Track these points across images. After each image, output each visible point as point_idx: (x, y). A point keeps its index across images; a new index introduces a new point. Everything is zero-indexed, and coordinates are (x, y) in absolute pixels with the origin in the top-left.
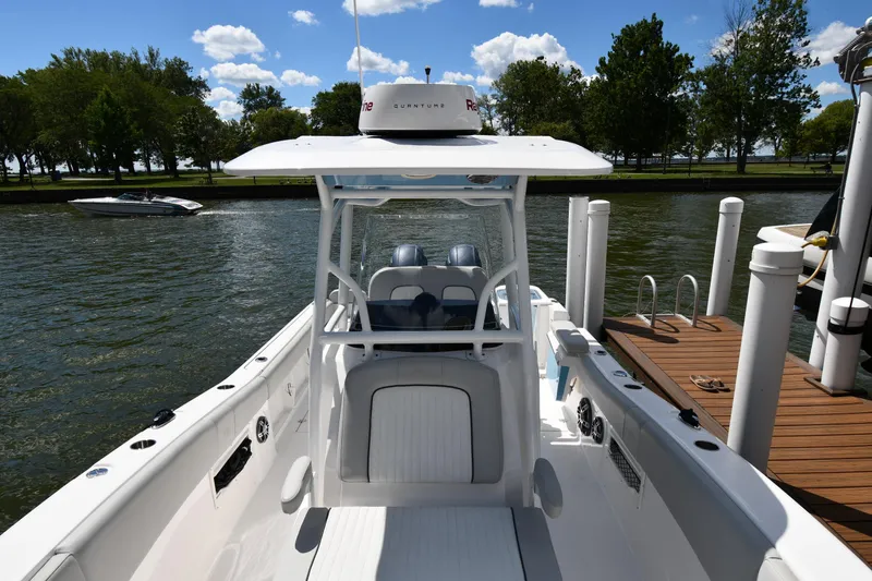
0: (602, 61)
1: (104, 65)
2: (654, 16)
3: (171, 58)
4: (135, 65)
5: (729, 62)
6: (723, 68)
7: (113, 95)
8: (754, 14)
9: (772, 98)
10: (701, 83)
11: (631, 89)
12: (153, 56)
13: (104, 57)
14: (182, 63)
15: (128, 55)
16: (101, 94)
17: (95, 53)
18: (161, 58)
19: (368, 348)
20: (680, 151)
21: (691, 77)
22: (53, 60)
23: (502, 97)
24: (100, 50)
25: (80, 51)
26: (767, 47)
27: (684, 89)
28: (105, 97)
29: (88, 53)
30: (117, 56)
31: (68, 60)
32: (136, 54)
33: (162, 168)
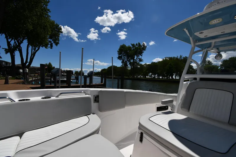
3: (184, 56)
4: (177, 59)
12: (181, 57)
13: (172, 58)
19: (198, 79)
22: (163, 59)
24: (171, 57)
28: (170, 64)
29: (169, 57)
30: (174, 57)
31: (165, 59)
32: (178, 57)
33: (179, 78)
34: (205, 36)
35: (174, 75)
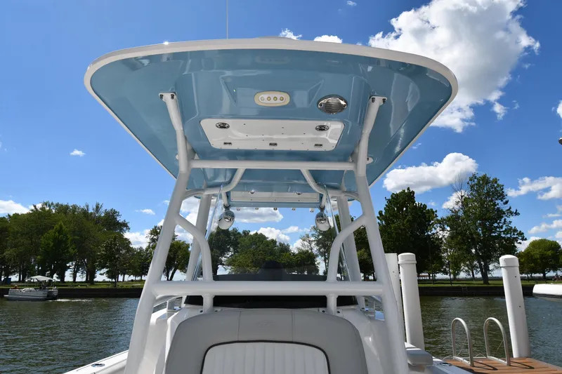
0: (380, 213)
1: (65, 213)
2: (408, 189)
3: (109, 209)
4: (84, 212)
5: (461, 213)
6: (458, 217)
7: (64, 227)
8: (469, 187)
9: (494, 234)
10: (446, 226)
11: (401, 230)
12: (98, 208)
13: (67, 207)
14: (115, 212)
15: (82, 207)
16: (57, 226)
17: (62, 205)
18: (103, 210)
19: (208, 302)
20: (440, 271)
21: (439, 222)
22: (33, 208)
23: (318, 236)
24: (65, 203)
25: (52, 204)
26: (482, 205)
27: (435, 229)
28: (58, 228)
29: (57, 205)
30: (75, 207)
31: (43, 209)
32: (87, 206)
33: (84, 280)
34: (225, 143)
35: (69, 268)
